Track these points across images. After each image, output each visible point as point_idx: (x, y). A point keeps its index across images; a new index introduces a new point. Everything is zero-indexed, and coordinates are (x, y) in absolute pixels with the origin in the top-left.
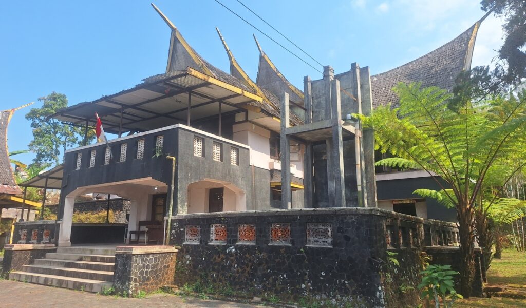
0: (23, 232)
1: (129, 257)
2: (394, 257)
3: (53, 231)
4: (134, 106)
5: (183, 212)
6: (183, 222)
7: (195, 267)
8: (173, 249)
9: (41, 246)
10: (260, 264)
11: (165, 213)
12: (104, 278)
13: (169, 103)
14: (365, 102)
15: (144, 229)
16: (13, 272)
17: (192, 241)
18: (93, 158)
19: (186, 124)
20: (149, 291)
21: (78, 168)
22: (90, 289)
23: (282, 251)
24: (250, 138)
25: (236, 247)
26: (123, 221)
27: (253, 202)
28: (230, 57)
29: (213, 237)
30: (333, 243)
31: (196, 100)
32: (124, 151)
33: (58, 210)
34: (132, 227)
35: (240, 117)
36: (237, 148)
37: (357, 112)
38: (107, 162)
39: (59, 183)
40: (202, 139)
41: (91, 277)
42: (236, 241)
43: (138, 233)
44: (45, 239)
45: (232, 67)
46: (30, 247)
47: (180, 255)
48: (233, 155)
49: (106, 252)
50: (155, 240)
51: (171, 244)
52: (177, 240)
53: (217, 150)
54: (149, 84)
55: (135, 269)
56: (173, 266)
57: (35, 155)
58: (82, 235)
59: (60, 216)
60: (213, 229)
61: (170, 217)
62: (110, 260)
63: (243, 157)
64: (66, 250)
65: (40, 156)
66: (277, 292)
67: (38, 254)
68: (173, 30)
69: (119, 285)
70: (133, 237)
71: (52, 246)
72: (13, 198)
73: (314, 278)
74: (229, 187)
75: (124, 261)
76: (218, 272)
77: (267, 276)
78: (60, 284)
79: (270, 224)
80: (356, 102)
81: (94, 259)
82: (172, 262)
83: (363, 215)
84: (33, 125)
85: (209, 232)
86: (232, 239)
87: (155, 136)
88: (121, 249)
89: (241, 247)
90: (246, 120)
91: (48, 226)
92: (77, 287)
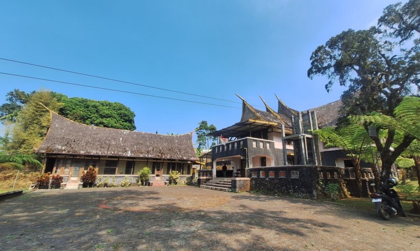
0: (201, 173)
1: (235, 181)
2: (321, 181)
3: (211, 173)
4: (232, 130)
5: (251, 167)
6: (251, 170)
7: (256, 185)
8: (249, 179)
9: (208, 178)
10: (276, 184)
11: (245, 167)
12: (229, 187)
13: (244, 128)
14: (314, 125)
15: (239, 172)
16: (201, 185)
17: (254, 176)
18: (221, 149)
19: (250, 137)
20: (242, 192)
21: (216, 152)
22: (225, 191)
23: (283, 179)
24: (274, 138)
25: (269, 178)
26: (231, 169)
27: (277, 162)
28: (266, 105)
29: (261, 175)
30: (299, 177)
31: (252, 127)
32: (230, 146)
33: (211, 164)
34: (235, 171)
35: (270, 130)
36: (269, 143)
37: (311, 129)
38: (225, 150)
39: (211, 156)
40: (256, 141)
41: (224, 187)
42: (269, 176)
43: (237, 173)
44: (208, 175)
45: (267, 109)
46: (205, 178)
47: (251, 181)
48: (268, 145)
49: (228, 180)
50: (243, 176)
51: (248, 177)
52: (250, 176)
53: (261, 144)
54: (237, 124)
55: (238, 185)
56: (249, 184)
57: (198, 145)
58: (220, 174)
59: (212, 168)
60: (261, 172)
61: (247, 168)
62: (230, 182)
63: (272, 145)
64: (215, 179)
65: (200, 145)
66: (282, 193)
67: (208, 180)
68: (243, 101)
69: (233, 189)
70: (236, 175)
71: (211, 178)
72: (196, 162)
73: (294, 188)
74: (267, 157)
75: (234, 182)
76: (263, 186)
77: (279, 188)
78: (216, 189)
79: (279, 171)
80: (310, 125)
81: (225, 182)
82: (249, 183)
83: (308, 168)
84: (197, 134)
85: (260, 173)
86: (267, 175)
87: (240, 141)
88: (233, 178)
89: (270, 178)
90: (272, 131)
91: (209, 171)
92: (221, 190)
